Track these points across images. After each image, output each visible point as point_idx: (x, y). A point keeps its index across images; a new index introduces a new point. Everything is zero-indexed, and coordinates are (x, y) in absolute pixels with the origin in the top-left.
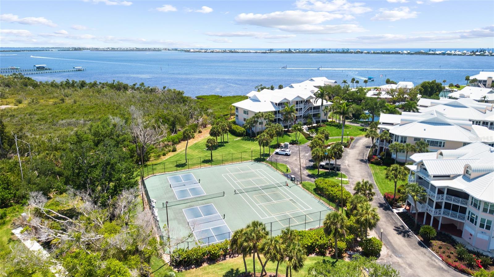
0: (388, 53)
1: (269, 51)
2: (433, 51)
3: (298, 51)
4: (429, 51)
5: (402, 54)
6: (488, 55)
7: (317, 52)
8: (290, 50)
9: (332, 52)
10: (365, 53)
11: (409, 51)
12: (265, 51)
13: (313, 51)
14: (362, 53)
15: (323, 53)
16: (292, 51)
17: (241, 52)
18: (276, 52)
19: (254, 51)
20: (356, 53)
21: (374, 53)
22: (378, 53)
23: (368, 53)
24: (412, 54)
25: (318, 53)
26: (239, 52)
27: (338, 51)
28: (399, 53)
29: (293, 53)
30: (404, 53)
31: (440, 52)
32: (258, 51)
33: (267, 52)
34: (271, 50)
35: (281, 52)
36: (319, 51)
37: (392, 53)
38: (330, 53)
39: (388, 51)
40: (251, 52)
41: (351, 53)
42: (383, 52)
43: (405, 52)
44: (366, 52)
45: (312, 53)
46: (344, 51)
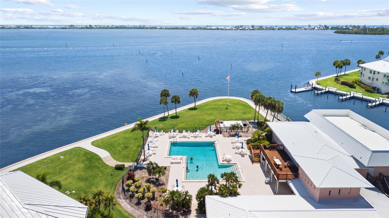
0: (177, 28)
1: (69, 27)
2: (209, 27)
3: (98, 27)
4: (207, 27)
5: (188, 29)
6: (248, 29)
7: (117, 28)
8: (90, 26)
9: (131, 28)
10: (159, 28)
11: (192, 27)
12: (64, 27)
13: (113, 27)
14: (156, 28)
15: (122, 28)
16: (93, 26)
17: (37, 28)
18: (76, 28)
19: (52, 27)
20: (151, 29)
21: (166, 29)
22: (169, 29)
23: (161, 28)
24: (195, 29)
25: (118, 29)
26: (35, 28)
27: (135, 27)
28: (185, 29)
29: (94, 28)
30: (189, 29)
31: (215, 28)
32: (57, 27)
33: (67, 27)
34: (71, 26)
35: (82, 28)
36: (119, 27)
37: (180, 29)
38: (128, 28)
39: (176, 27)
40: (49, 28)
41: (147, 28)
42: (173, 27)
43: (190, 28)
44: (159, 27)
45: (112, 28)
46: (140, 27)
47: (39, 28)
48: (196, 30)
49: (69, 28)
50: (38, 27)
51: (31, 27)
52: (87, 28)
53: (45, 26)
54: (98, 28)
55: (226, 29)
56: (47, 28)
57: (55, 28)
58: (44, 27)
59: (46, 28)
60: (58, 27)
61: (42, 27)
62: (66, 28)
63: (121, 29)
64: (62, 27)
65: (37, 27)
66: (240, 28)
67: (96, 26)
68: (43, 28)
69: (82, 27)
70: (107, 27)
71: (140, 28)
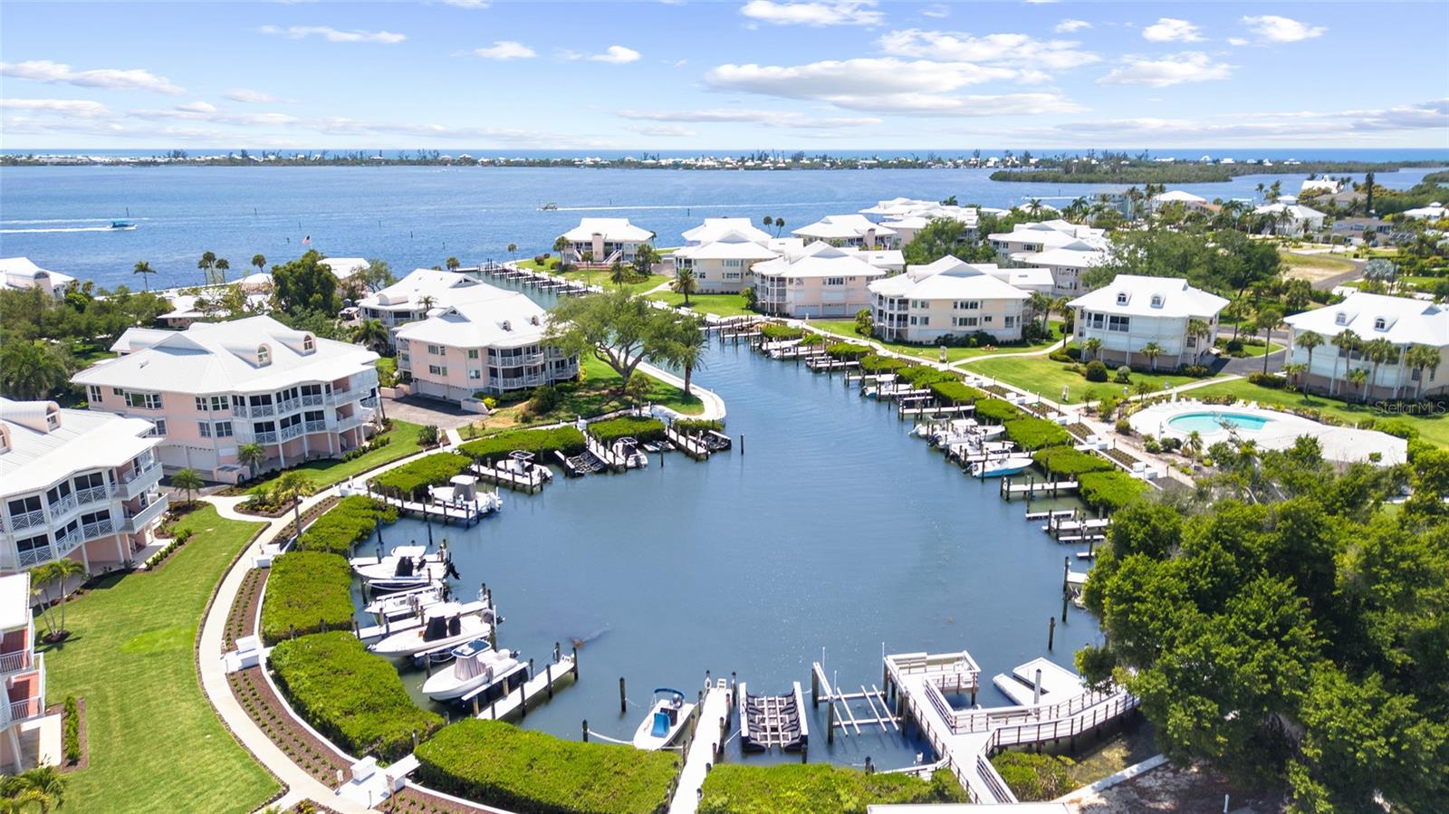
0: (545, 164)
1: (167, 160)
3: (272, 158)
5: (580, 166)
7: (339, 161)
9: (387, 163)
10: (483, 164)
11: (596, 160)
12: (150, 159)
13: (327, 158)
14: (474, 163)
15: (358, 164)
16: (252, 157)
17: (52, 164)
18: (193, 162)
19: (107, 160)
21: (508, 164)
22: (518, 164)
23: (492, 163)
24: (604, 166)
25: (342, 165)
26: (44, 164)
28: (574, 165)
29: (256, 163)
31: (669, 161)
32: (123, 159)
33: (159, 160)
34: (176, 153)
35: (213, 163)
36: (345, 159)
37: (556, 164)
38: (378, 163)
39: (544, 160)
40: (95, 163)
41: (445, 163)
42: (531, 160)
43: (588, 161)
45: (320, 164)
46: (425, 157)
47: (58, 164)
49: (166, 163)
50: (55, 158)
51: (29, 161)
52: (231, 162)
53: (79, 157)
54: (270, 161)
56: (86, 164)
57: (118, 163)
58: (75, 161)
59: (82, 164)
60: (128, 160)
61: (69, 161)
62: (155, 163)
63: (353, 165)
64: (142, 159)
65: (49, 161)
66: (748, 163)
67: (265, 154)
68: (72, 164)
69: (216, 158)
70: (305, 158)
71: (422, 161)
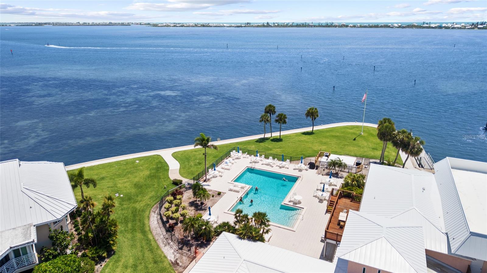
2: (427, 24)
3: (276, 24)
4: (423, 24)
5: (392, 27)
7: (298, 26)
8: (268, 23)
9: (315, 26)
10: (351, 27)
11: (400, 25)
12: (240, 25)
13: (294, 25)
14: (347, 26)
16: (270, 24)
17: (213, 26)
18: (252, 26)
19: (228, 25)
20: (340, 27)
21: (361, 27)
22: (365, 27)
23: (354, 26)
24: (404, 27)
25: (299, 27)
26: (211, 26)
27: (320, 25)
28: (389, 27)
29: (271, 26)
30: (395, 27)
31: (436, 25)
32: (232, 25)
33: (242, 25)
34: (248, 23)
36: (300, 25)
37: (381, 27)
38: (312, 26)
40: (225, 26)
41: (335, 26)
42: (371, 25)
43: (396, 25)
44: (352, 25)
45: (292, 27)
46: (328, 24)
47: (215, 26)
48: (404, 29)
49: (244, 26)
50: (215, 25)
51: (207, 26)
52: (263, 26)
54: (275, 26)
55: (453, 28)
56: (222, 26)
57: (231, 26)
58: (219, 25)
59: (221, 27)
60: (234, 25)
61: (218, 25)
62: (241, 26)
63: (303, 27)
64: (238, 25)
65: (213, 25)
66: (479, 26)
67: (274, 24)
68: (219, 26)
69: (259, 25)
70: (287, 25)
71: (327, 26)
